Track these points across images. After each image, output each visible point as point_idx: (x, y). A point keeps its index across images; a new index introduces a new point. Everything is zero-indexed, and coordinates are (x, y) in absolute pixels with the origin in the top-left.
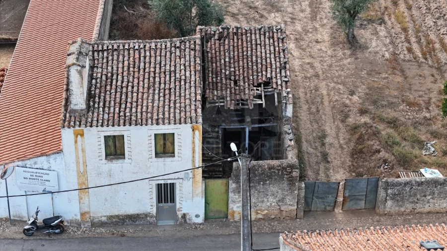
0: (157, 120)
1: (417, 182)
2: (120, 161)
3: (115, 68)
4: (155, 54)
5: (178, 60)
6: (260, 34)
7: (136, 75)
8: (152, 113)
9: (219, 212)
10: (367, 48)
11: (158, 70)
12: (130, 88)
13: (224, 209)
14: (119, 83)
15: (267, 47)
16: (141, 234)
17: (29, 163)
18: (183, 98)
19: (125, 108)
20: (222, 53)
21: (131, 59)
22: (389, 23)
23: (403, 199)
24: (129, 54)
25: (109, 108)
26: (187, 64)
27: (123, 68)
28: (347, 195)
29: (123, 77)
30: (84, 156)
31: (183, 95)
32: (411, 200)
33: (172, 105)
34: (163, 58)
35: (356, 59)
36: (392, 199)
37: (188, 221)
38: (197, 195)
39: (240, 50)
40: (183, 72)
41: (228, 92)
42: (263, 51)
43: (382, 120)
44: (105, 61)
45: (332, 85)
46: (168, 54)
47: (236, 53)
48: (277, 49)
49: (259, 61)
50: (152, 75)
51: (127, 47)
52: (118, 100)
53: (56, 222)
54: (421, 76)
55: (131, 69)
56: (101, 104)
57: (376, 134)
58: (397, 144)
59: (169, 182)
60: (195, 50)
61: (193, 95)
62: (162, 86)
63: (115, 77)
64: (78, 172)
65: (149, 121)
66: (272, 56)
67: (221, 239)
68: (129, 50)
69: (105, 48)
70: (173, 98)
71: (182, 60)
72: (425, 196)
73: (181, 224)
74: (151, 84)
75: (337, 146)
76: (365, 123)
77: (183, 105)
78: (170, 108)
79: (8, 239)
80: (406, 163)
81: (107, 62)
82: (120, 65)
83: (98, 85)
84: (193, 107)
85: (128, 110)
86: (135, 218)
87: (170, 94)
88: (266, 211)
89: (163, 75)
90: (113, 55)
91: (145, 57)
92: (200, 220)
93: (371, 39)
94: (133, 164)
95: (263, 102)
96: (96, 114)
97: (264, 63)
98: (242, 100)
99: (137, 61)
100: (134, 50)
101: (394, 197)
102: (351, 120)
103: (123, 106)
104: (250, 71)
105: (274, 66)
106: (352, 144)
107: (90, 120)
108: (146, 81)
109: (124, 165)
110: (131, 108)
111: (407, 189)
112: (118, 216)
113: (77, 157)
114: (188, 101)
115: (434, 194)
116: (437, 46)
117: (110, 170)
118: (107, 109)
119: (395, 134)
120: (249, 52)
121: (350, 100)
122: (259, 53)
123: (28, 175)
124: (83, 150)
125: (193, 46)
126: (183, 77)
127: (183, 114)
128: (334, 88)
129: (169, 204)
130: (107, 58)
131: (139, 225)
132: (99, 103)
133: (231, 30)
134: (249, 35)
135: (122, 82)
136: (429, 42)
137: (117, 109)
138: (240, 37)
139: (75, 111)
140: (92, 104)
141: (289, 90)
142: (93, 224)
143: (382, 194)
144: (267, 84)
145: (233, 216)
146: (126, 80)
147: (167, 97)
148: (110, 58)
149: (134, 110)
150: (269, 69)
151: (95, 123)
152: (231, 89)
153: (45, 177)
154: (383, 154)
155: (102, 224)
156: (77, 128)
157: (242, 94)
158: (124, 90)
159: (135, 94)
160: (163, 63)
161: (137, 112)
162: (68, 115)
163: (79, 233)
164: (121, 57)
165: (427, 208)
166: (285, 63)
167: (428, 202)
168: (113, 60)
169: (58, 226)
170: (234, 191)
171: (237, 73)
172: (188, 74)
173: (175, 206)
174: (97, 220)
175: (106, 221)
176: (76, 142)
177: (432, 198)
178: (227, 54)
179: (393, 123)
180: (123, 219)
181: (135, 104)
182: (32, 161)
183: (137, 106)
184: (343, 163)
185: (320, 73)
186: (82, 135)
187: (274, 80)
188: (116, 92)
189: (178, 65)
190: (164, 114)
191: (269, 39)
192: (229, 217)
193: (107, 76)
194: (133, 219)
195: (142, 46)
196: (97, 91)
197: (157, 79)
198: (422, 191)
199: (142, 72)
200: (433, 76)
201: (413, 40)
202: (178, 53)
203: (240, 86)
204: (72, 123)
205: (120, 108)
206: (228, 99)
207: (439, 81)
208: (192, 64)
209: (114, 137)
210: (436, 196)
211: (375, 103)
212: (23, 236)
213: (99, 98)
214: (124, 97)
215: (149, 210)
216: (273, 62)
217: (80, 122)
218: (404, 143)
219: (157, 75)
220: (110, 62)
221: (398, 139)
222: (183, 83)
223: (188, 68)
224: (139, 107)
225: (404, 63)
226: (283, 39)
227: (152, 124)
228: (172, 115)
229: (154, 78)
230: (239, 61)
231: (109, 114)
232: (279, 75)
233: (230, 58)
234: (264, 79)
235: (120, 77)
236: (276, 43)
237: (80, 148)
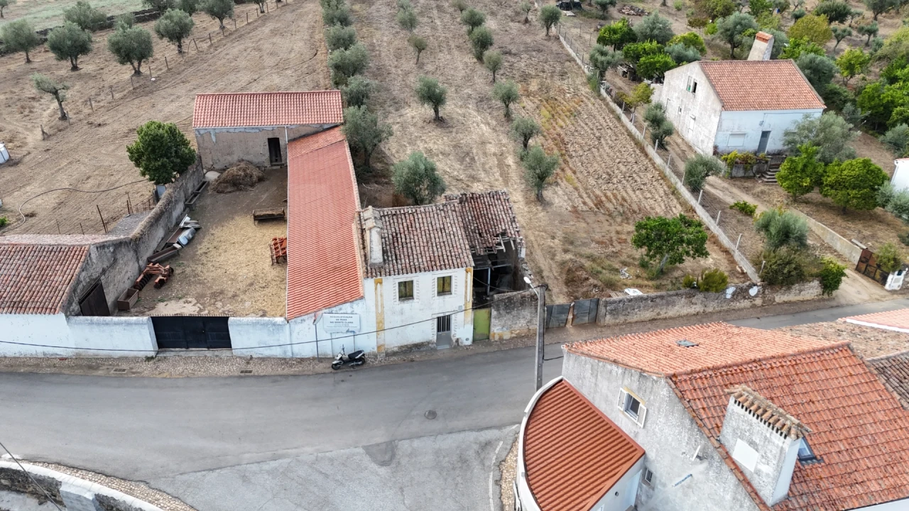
0: (441, 266)
1: (627, 299)
2: (411, 301)
3: (397, 229)
4: (426, 215)
5: (444, 219)
6: (490, 198)
7: (415, 233)
8: (435, 261)
9: (483, 334)
10: (553, 204)
11: (431, 228)
12: (413, 243)
13: (486, 332)
14: (404, 240)
15: (498, 206)
16: (426, 358)
17: (334, 309)
18: (455, 248)
19: (414, 259)
20: (465, 213)
21: (408, 221)
22: (562, 184)
23: (618, 314)
24: (405, 217)
25: (401, 259)
26: (452, 222)
27: (403, 228)
28: (575, 313)
29: (405, 235)
30: (382, 300)
31: (455, 245)
32: (624, 313)
33: (449, 254)
34: (432, 219)
35: (547, 212)
36: (610, 314)
37: (460, 344)
38: (468, 323)
39: (478, 210)
40: (450, 228)
41: (477, 242)
42: (495, 209)
43: (581, 256)
44: (388, 223)
45: (537, 233)
46: (436, 215)
47: (475, 212)
48: (505, 207)
49: (494, 217)
50: (427, 232)
51: (402, 212)
52: (406, 253)
53: (360, 355)
54: (598, 221)
55: (410, 229)
56: (394, 257)
57: (582, 267)
58: (601, 273)
59: (447, 314)
60: (455, 211)
61: (463, 245)
62: (437, 240)
63: (399, 236)
64: (377, 313)
65: (435, 268)
66: (503, 213)
67: (489, 356)
68: (404, 214)
69: (386, 214)
70: (447, 248)
71: (448, 219)
72: (634, 309)
73: (455, 348)
74: (428, 239)
75: (552, 277)
76: (571, 260)
77: (457, 253)
78: (447, 256)
79: (319, 374)
80: (612, 285)
81: (390, 225)
82: (401, 226)
83: (388, 243)
84: (465, 254)
85: (416, 260)
86: (420, 346)
87: (445, 245)
88: (518, 331)
89: (435, 232)
90: (393, 219)
91: (418, 219)
92: (469, 342)
93: (554, 198)
94: (419, 303)
95: (503, 247)
96: (391, 266)
97: (498, 218)
98: (488, 247)
99: (413, 222)
100: (409, 214)
101: (611, 312)
102: (558, 258)
103: (411, 257)
104: (489, 226)
105: (506, 221)
106: (564, 276)
107: (387, 270)
108: (424, 237)
109: (413, 304)
110: (418, 259)
111: (621, 305)
112: (406, 346)
113: (377, 301)
114: (460, 251)
115: (640, 307)
116: (603, 199)
117: (402, 309)
118: (399, 261)
119: (595, 266)
120: (485, 212)
121: (553, 243)
122: (492, 212)
123: (334, 320)
124: (381, 296)
125: (453, 208)
126: (452, 232)
127: (459, 260)
128: (539, 235)
129: (446, 332)
130: (389, 221)
131: (424, 351)
132: (392, 256)
133: (468, 196)
134: (482, 198)
135: (406, 239)
136: (597, 197)
137: (407, 260)
138: (475, 200)
139: (374, 264)
140: (386, 258)
141: (521, 237)
142: (387, 355)
143: (602, 310)
144: (504, 234)
145: (494, 337)
146: (408, 237)
147: (443, 248)
148: (392, 221)
149: (420, 260)
150: (502, 223)
151: (392, 272)
152: (478, 240)
153: (349, 320)
154: (591, 281)
155: (394, 354)
156: (379, 277)
157: (487, 243)
158: (409, 245)
159: (418, 248)
160: (433, 223)
161: (423, 261)
162: (369, 268)
163: (377, 362)
164: (400, 220)
165: (635, 318)
166: (514, 218)
167: (636, 314)
168: (394, 222)
169: (360, 359)
170: (495, 318)
171: (480, 227)
172: (454, 229)
173: (450, 333)
174: (390, 350)
175: (398, 350)
176: (376, 289)
177: (639, 311)
178: (469, 214)
179: (591, 258)
180: (411, 348)
181: (420, 256)
182: (337, 308)
183: (422, 256)
184: (561, 290)
185: (525, 225)
186: (381, 283)
187: (508, 231)
188: (403, 247)
189: (445, 223)
190: (444, 261)
191: (497, 200)
192: (491, 338)
193: (392, 235)
194: (418, 346)
195: (414, 211)
196: (388, 247)
197: (432, 235)
198: (632, 306)
199: (419, 230)
200: (607, 221)
201: (585, 195)
202: (443, 215)
203: (484, 237)
204: (374, 274)
205: (409, 259)
206: (478, 247)
207: (613, 224)
208: (456, 221)
209: (405, 282)
210: (642, 308)
211: (572, 243)
212: (331, 370)
213: (391, 253)
214: (410, 250)
215: (431, 339)
216: (505, 218)
217: (380, 272)
218: (604, 271)
219: (431, 232)
220: (392, 225)
221: (599, 269)
222: (452, 237)
223: (453, 225)
224: (424, 258)
225: (583, 213)
226: (508, 200)
227: (437, 270)
228: (451, 262)
229: (430, 234)
230: (479, 219)
231: (401, 264)
232: (511, 227)
233: (472, 217)
234: (501, 231)
235: (403, 235)
236: (503, 203)
237: (379, 294)
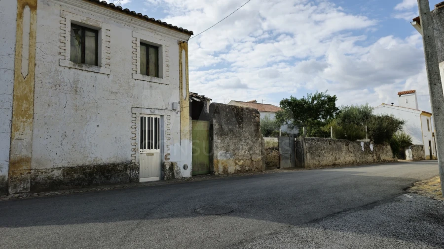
2: (94, 68)
9: (202, 165)
28: (281, 153)
30: (32, 46)
32: (317, 153)
36: (309, 152)
37: (175, 174)
38: (185, 136)
59: (157, 112)
64: (16, 72)
72: (322, 150)
73: (170, 180)
86: (109, 171)
88: (242, 162)
92: (189, 173)
94: (111, 77)
111: (313, 143)
112: (82, 168)
113: (18, 43)
117: (76, 82)
124: (31, 34)
142: (35, 186)
145: (218, 167)
165: (324, 161)
170: (218, 133)
174: (43, 176)
175: (61, 178)
176: (20, 15)
177: (325, 153)
180: (91, 174)
186: (33, 8)
192: (214, 170)
194: (107, 173)
209: (85, 26)
215: (130, 158)
237: (26, 29)
